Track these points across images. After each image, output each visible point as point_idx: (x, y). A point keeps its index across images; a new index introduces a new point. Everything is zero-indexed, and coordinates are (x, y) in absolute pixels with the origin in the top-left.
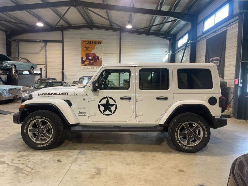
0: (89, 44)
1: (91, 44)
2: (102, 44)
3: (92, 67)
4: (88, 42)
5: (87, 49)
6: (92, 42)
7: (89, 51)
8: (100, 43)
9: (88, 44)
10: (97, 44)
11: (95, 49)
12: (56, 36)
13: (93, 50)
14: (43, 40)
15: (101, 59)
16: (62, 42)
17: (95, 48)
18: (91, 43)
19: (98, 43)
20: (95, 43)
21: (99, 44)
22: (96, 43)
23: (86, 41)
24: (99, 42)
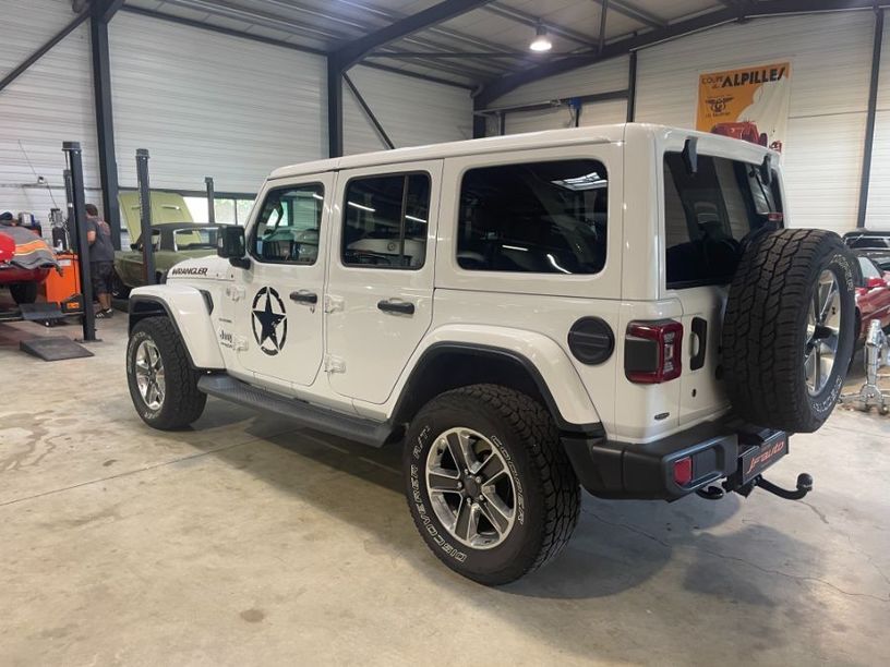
0: (731, 85)
1: (737, 84)
2: (787, 76)
4: (728, 80)
5: (718, 110)
6: (744, 75)
7: (727, 114)
8: (776, 73)
9: (724, 85)
10: (765, 80)
11: (752, 102)
12: (611, 75)
13: (747, 108)
14: (563, 101)
15: (775, 144)
16: (629, 95)
17: (756, 97)
18: (739, 80)
19: (768, 76)
20: (753, 78)
21: (772, 79)
22: (760, 78)
23: (719, 78)
24: (773, 72)
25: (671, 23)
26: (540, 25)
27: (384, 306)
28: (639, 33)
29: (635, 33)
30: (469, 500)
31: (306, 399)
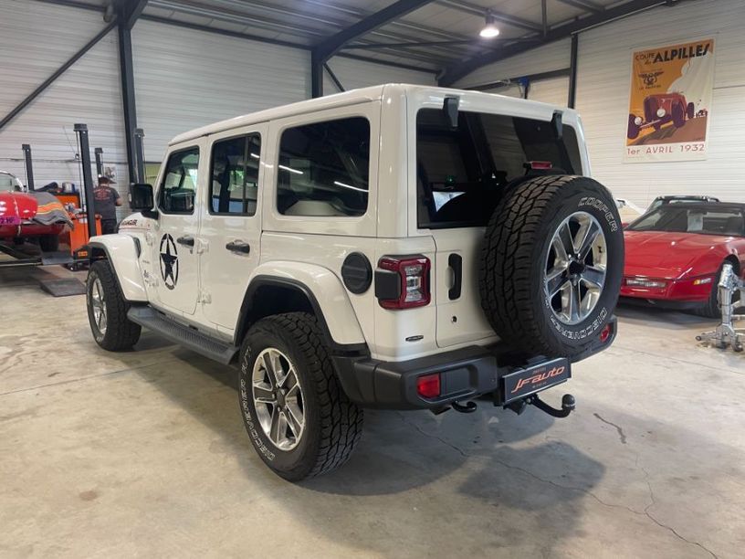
0: (661, 61)
1: (666, 59)
2: (712, 51)
3: (664, 145)
4: (659, 56)
5: (650, 83)
6: (673, 51)
7: (659, 86)
8: (701, 49)
9: (655, 61)
10: (692, 55)
11: (681, 75)
12: (555, 56)
13: (674, 83)
14: (512, 80)
15: (701, 112)
16: (571, 73)
17: (684, 70)
18: (669, 56)
19: (694, 52)
20: (682, 54)
21: (698, 55)
22: (687, 53)
23: (651, 54)
24: (699, 48)
25: (607, 8)
26: (489, 16)
27: (231, 247)
28: (580, 18)
29: (576, 18)
30: (279, 409)
31: (196, 326)
